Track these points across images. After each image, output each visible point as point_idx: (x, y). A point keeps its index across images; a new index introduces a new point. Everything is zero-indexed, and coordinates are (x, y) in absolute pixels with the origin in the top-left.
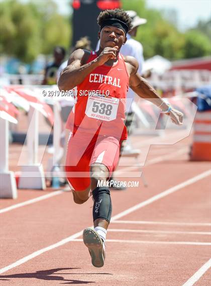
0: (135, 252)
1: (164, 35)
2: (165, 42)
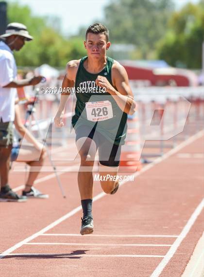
0: (75, 266)
1: (50, 43)
2: (51, 50)
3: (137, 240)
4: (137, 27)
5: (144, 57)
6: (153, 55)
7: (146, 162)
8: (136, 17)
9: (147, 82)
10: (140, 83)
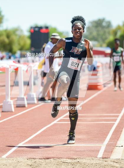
3: (100, 116)
4: (98, 35)
5: (101, 46)
6: (105, 45)
7: (105, 86)
8: (98, 31)
9: (103, 55)
10: (100, 56)
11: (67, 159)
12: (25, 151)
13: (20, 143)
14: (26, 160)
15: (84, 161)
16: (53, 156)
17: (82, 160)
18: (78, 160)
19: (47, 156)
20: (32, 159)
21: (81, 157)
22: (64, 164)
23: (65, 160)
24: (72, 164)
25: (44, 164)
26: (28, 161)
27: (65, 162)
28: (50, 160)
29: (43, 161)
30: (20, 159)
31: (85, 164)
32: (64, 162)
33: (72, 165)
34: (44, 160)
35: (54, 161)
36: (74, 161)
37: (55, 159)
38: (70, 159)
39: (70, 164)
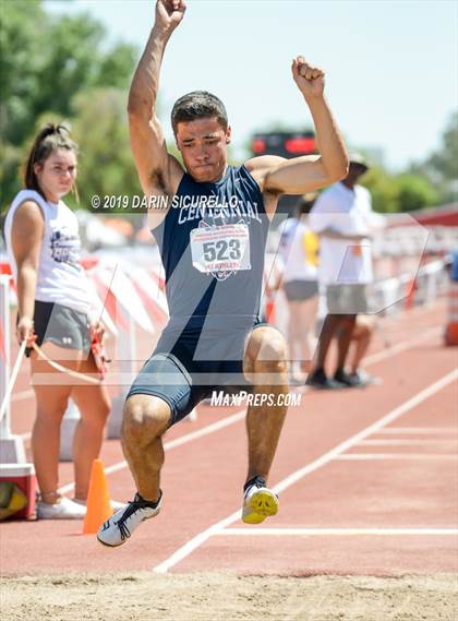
11: (374, 579)
12: (232, 552)
13: (214, 523)
14: (235, 581)
15: (429, 584)
16: (323, 566)
17: (422, 582)
18: (408, 581)
19: (303, 568)
20: (255, 578)
21: (419, 573)
22: (360, 594)
23: (364, 580)
24: (390, 594)
25: (294, 593)
26: (241, 582)
27: (365, 589)
28: (313, 579)
29: (291, 583)
30: (214, 577)
31: (431, 596)
32: (362, 587)
33: (390, 597)
34: (293, 579)
35: (326, 585)
36: (393, 584)
37: (332, 577)
38: (382, 577)
39: (381, 594)
